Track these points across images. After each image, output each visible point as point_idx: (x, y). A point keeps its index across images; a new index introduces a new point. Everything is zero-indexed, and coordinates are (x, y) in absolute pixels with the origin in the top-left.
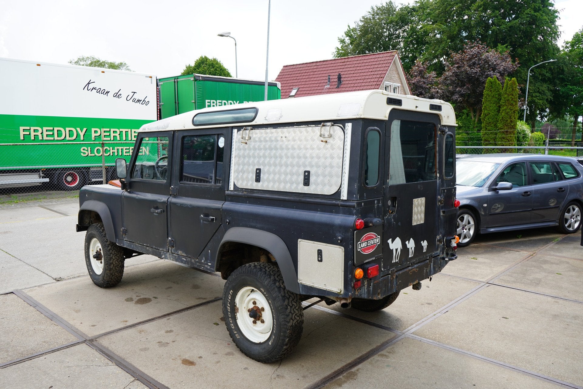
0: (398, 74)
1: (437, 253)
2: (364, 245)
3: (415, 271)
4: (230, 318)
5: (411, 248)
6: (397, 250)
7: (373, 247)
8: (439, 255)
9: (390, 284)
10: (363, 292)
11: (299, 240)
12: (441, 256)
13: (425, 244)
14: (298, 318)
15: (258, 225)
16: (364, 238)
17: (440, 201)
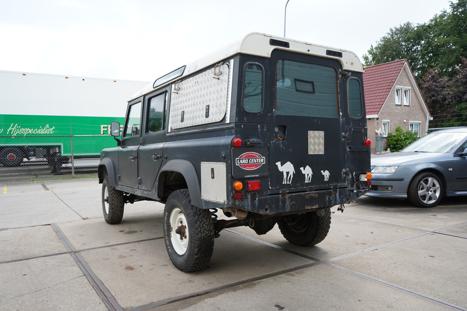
0: (409, 79)
1: (344, 185)
2: (244, 161)
3: (313, 196)
4: (166, 235)
5: (308, 175)
6: (288, 173)
7: (256, 166)
8: (346, 187)
9: (280, 203)
10: (246, 204)
11: (202, 162)
12: (349, 188)
13: (326, 174)
14: (207, 233)
15: (181, 156)
16: (244, 155)
17: (344, 137)
